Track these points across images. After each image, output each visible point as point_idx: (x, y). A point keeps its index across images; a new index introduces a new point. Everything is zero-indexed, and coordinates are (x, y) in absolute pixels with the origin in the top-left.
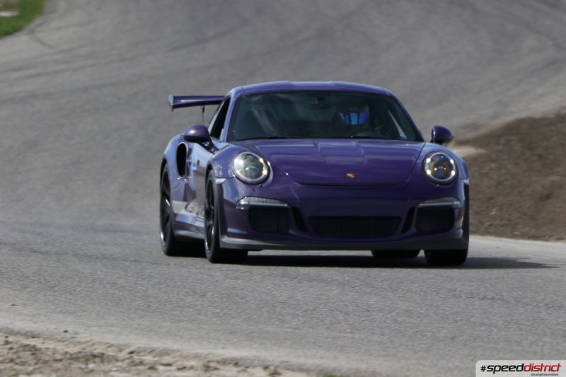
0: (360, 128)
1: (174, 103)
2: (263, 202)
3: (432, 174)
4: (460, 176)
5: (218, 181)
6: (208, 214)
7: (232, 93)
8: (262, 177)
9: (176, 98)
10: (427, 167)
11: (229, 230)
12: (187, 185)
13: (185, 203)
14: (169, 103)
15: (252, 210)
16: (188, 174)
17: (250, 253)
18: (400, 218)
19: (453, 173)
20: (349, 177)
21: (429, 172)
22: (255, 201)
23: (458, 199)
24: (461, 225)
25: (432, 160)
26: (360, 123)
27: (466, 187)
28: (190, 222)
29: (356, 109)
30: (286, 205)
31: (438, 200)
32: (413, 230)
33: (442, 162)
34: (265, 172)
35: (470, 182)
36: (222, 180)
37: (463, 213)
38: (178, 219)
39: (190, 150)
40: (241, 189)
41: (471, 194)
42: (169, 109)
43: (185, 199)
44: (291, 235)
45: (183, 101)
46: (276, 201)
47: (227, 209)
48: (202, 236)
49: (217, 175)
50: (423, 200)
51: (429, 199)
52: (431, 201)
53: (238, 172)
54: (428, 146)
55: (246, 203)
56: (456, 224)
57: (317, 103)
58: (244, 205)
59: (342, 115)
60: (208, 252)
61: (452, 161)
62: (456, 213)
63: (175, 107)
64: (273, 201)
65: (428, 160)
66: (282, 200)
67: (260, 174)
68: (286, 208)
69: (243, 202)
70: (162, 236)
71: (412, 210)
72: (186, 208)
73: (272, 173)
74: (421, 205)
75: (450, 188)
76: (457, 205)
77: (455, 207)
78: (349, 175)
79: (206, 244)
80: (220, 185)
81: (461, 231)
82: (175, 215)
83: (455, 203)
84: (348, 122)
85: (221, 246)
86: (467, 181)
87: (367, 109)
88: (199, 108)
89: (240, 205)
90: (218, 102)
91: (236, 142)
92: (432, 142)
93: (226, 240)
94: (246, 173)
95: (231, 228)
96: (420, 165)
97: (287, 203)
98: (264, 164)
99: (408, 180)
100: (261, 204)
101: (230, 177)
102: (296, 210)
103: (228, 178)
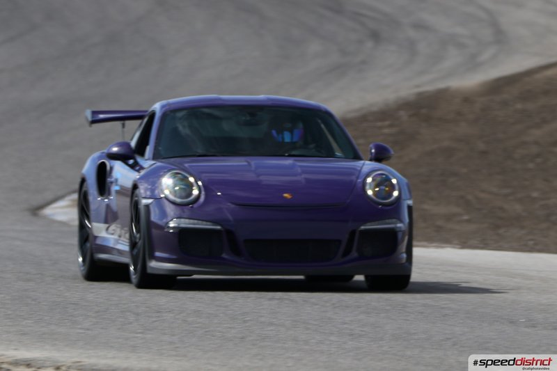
0: (293, 145)
1: (93, 117)
2: (194, 224)
3: (374, 194)
4: (403, 196)
5: (145, 202)
7: (157, 107)
8: (193, 197)
9: (94, 113)
10: (367, 187)
11: (158, 254)
12: (108, 206)
13: (107, 225)
14: (87, 118)
15: (182, 232)
16: (109, 194)
17: (179, 278)
18: (340, 241)
19: (396, 194)
20: (285, 198)
21: (370, 192)
22: (186, 223)
23: (401, 221)
24: (404, 250)
25: (373, 180)
26: (295, 140)
27: (410, 208)
28: (111, 245)
29: (289, 125)
30: (219, 227)
31: (380, 222)
32: (354, 254)
33: (384, 182)
34: (195, 192)
35: (413, 203)
36: (150, 201)
37: (407, 233)
38: (99, 242)
39: (111, 168)
40: (170, 209)
41: (415, 215)
42: (87, 125)
43: (106, 222)
44: (224, 259)
45: (102, 116)
46: (209, 223)
47: (155, 232)
48: (126, 259)
49: (144, 196)
50: (365, 222)
51: (370, 221)
53: (167, 192)
54: (367, 165)
55: (176, 225)
56: (399, 247)
57: (248, 118)
58: (173, 228)
59: (274, 132)
60: (134, 278)
61: (394, 181)
62: (400, 235)
63: (94, 122)
64: (204, 223)
65: (369, 180)
66: (215, 222)
67: (190, 194)
68: (219, 231)
69: (172, 224)
70: (81, 259)
71: (353, 233)
72: (107, 229)
73: (203, 193)
74: (363, 227)
75: (393, 209)
76: (400, 227)
77: (398, 230)
78: (286, 195)
79: (132, 268)
80: (147, 206)
81: (405, 255)
82: (96, 237)
83: (399, 225)
84: (281, 140)
85: (149, 271)
86: (410, 202)
87: (301, 125)
88: (118, 124)
89: (169, 227)
90: (141, 117)
91: (163, 160)
92: (371, 160)
93: (154, 265)
94: (174, 193)
95: (159, 251)
96: (361, 185)
97: (220, 225)
98: (195, 184)
99: (349, 201)
100: (192, 226)
101: (158, 197)
102: (229, 233)
103: (156, 199)
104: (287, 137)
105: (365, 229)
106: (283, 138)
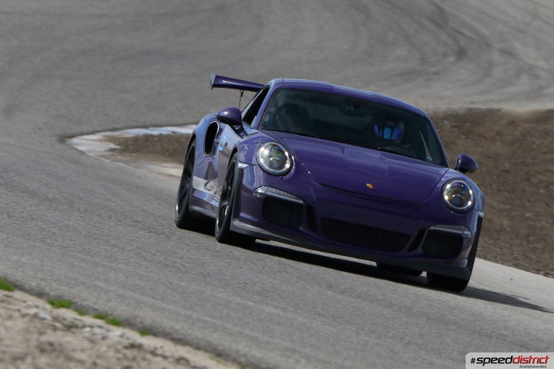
1: (215, 81)
2: (280, 195)
3: (449, 200)
4: (476, 207)
5: (240, 165)
6: (225, 195)
7: (272, 83)
8: (284, 169)
9: (217, 77)
10: (445, 193)
11: (242, 214)
12: (210, 164)
13: (207, 181)
14: (211, 81)
15: (267, 199)
16: (214, 153)
17: (257, 241)
18: (409, 237)
19: (470, 203)
20: (368, 187)
21: (446, 198)
22: (272, 192)
23: (469, 230)
24: (467, 256)
25: (452, 187)
27: (480, 219)
28: (205, 199)
30: (301, 202)
31: (450, 226)
32: (419, 250)
33: (460, 190)
34: (287, 166)
35: (485, 215)
36: (245, 166)
37: (473, 242)
38: (195, 195)
39: (221, 130)
42: (209, 86)
43: (206, 177)
44: (301, 232)
45: (224, 82)
46: (293, 196)
47: (243, 192)
48: (215, 215)
49: (241, 160)
50: (437, 222)
51: (441, 224)
52: (443, 226)
53: (262, 161)
54: (451, 172)
55: (264, 192)
56: (463, 253)
57: (352, 109)
58: (261, 194)
59: (376, 127)
61: (471, 192)
62: (465, 242)
63: (215, 86)
64: (289, 195)
65: (448, 186)
66: (299, 197)
67: (282, 166)
68: (301, 205)
69: (260, 191)
70: (177, 208)
71: (422, 232)
72: (206, 184)
73: (294, 167)
74: (432, 228)
75: (462, 216)
76: (467, 235)
77: (465, 236)
78: (368, 185)
79: (217, 223)
80: (242, 170)
81: (466, 261)
82: (194, 190)
83: (465, 232)
84: (380, 135)
85: (231, 229)
86: (482, 214)
87: (402, 126)
88: (238, 92)
89: (257, 192)
90: (256, 90)
91: (266, 132)
92: (456, 169)
93: (236, 223)
94: (271, 165)
95: (244, 212)
96: (440, 189)
97: (303, 200)
98: (288, 158)
99: (425, 202)
100: (278, 196)
101: (253, 164)
102: (310, 208)
103: (251, 165)
104: (387, 135)
105: (434, 230)
106: (383, 134)
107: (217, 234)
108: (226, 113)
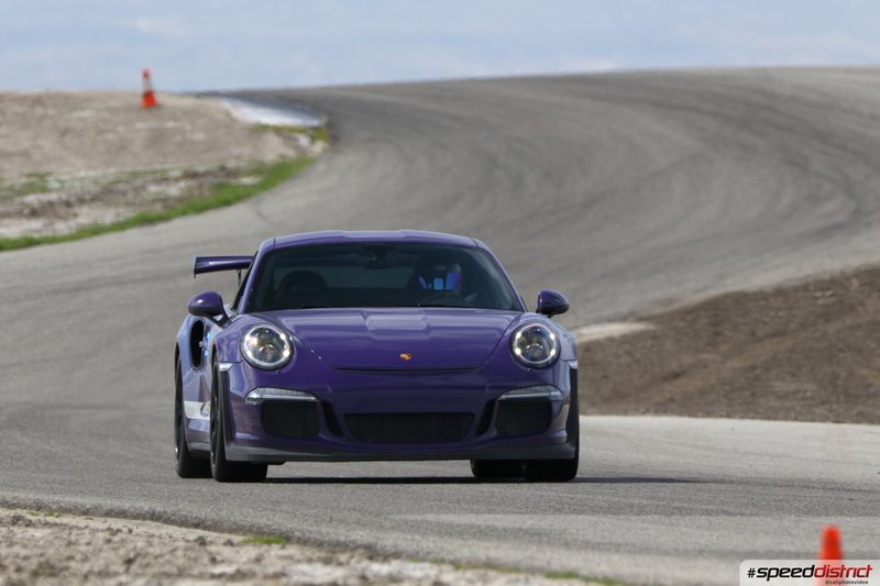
1: (196, 266)
2: (282, 394)
3: (523, 354)
4: (562, 357)
5: (222, 367)
8: (283, 360)
9: (199, 260)
10: (516, 343)
11: (239, 435)
12: (202, 379)
13: (202, 404)
14: (190, 266)
15: (266, 405)
18: (473, 415)
19: (553, 353)
20: (403, 359)
21: (518, 351)
22: (271, 393)
23: (557, 388)
24: (563, 426)
25: (523, 334)
27: (573, 372)
28: (203, 430)
30: (313, 398)
31: (529, 390)
32: (493, 432)
34: (286, 353)
35: (579, 365)
36: (228, 366)
37: (567, 407)
38: (192, 427)
39: (209, 328)
41: (580, 383)
43: (201, 399)
44: (323, 441)
45: (211, 263)
46: (301, 393)
47: (234, 404)
49: (222, 359)
50: (508, 389)
51: (515, 389)
52: (518, 391)
53: (250, 354)
55: (259, 396)
56: (555, 422)
58: (256, 400)
59: (422, 280)
61: (552, 336)
62: (555, 407)
63: (198, 271)
64: (295, 392)
65: (519, 335)
66: (309, 392)
67: (277, 357)
68: (313, 402)
69: (254, 395)
70: (176, 451)
71: (491, 403)
72: (202, 409)
73: (296, 354)
74: (503, 396)
76: (555, 396)
77: (553, 399)
78: (402, 356)
79: (212, 457)
80: (226, 373)
81: (565, 434)
82: (189, 420)
83: (552, 393)
84: (430, 288)
85: (227, 458)
86: (574, 365)
87: (458, 268)
88: (234, 273)
89: (250, 399)
90: (246, 265)
91: (257, 314)
94: (261, 356)
95: (240, 431)
96: (507, 342)
97: (315, 395)
98: (286, 342)
99: (487, 363)
100: (279, 397)
101: (238, 360)
102: (326, 405)
103: (236, 363)
104: (438, 285)
105: (507, 400)
106: (432, 286)
107: (214, 471)
108: (200, 301)
